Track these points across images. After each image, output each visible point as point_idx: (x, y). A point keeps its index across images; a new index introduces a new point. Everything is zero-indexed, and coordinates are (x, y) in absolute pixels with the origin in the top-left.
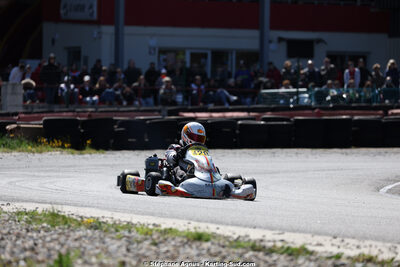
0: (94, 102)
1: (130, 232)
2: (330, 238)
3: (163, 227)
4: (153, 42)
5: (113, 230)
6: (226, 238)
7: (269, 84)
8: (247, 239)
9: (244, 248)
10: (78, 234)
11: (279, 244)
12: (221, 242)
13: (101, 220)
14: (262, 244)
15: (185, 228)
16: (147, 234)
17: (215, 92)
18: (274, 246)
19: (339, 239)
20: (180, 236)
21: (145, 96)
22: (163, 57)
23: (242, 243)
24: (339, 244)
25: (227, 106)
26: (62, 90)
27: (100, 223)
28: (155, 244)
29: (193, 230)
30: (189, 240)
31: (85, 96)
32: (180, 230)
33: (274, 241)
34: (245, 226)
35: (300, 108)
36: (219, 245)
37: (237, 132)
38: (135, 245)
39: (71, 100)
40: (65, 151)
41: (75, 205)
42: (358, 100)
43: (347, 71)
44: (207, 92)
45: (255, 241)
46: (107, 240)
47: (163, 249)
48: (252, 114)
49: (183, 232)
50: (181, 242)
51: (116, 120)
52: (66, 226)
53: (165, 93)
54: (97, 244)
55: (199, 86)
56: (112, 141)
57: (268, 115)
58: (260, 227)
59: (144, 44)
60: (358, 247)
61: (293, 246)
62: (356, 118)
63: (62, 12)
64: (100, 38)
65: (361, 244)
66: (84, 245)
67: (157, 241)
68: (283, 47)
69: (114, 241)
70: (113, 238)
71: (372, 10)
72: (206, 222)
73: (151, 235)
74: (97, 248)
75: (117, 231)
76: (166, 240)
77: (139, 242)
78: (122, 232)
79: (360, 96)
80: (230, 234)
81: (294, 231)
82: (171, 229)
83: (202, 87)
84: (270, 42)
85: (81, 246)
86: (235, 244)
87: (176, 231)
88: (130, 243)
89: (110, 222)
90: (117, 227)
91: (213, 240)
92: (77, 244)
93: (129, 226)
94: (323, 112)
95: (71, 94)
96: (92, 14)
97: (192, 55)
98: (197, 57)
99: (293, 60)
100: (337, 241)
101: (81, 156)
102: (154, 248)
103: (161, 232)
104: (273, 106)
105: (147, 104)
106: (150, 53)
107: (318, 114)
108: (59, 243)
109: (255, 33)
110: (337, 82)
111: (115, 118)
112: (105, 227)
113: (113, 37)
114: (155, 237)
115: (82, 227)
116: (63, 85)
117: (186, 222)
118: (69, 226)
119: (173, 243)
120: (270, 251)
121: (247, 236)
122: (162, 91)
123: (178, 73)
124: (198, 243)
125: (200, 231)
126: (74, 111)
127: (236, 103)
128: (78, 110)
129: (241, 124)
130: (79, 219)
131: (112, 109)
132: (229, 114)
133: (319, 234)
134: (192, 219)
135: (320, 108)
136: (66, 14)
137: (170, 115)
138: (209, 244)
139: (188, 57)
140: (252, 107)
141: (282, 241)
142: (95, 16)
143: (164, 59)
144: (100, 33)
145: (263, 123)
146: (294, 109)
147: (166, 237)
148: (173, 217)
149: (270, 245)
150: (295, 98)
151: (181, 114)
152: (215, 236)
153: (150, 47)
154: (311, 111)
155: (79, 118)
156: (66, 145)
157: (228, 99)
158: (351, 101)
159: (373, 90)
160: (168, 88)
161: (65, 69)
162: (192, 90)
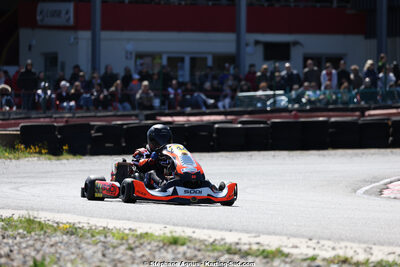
0: (71, 107)
1: (106, 237)
2: (304, 240)
3: (139, 232)
4: (130, 47)
5: (89, 235)
6: (202, 242)
7: (245, 88)
8: (222, 243)
9: (219, 251)
10: (54, 240)
11: (255, 247)
12: (197, 246)
13: (77, 225)
14: (238, 247)
15: (162, 232)
16: (122, 239)
17: (192, 95)
18: (250, 249)
19: (314, 241)
20: (155, 240)
21: (121, 101)
22: (139, 61)
23: (218, 247)
24: (314, 246)
25: (204, 109)
26: (39, 96)
27: (76, 229)
28: (131, 249)
29: (169, 235)
30: (164, 244)
31: (62, 101)
32: (157, 234)
33: (250, 244)
34: (221, 230)
35: (277, 110)
36: (195, 249)
37: (214, 135)
38: (111, 250)
40: (42, 157)
41: (51, 210)
42: (335, 102)
43: (324, 72)
44: (184, 96)
45: (231, 244)
46: (83, 245)
47: (139, 253)
48: (229, 117)
49: (160, 236)
50: (157, 246)
51: (93, 126)
52: (42, 232)
53: (141, 98)
54: (73, 250)
55: (176, 90)
56: (89, 147)
57: (245, 118)
58: (236, 230)
59: (121, 48)
60: (333, 249)
61: (269, 249)
62: (333, 119)
63: (39, 18)
64: (77, 43)
65: (337, 245)
66: (60, 251)
67: (133, 246)
68: (260, 49)
69: (90, 246)
70: (88, 244)
71: (349, 12)
72: (183, 226)
73: (127, 240)
74: (73, 253)
75: (93, 236)
76: (141, 244)
77: (115, 247)
78: (98, 237)
79: (337, 98)
80: (205, 238)
81: (269, 234)
82: (147, 233)
83: (179, 91)
84: (247, 45)
85: (56, 252)
86: (210, 248)
87: (152, 235)
88: (106, 248)
89: (87, 227)
90: (92, 232)
91: (189, 244)
92: (53, 250)
93: (105, 231)
94: (300, 114)
95: (49, 100)
96: (69, 19)
97: (170, 59)
98: (175, 61)
99: (271, 62)
100: (310, 243)
101: (58, 162)
102: (130, 253)
103: (137, 237)
104: (250, 109)
105: (124, 109)
106: (127, 58)
107: (296, 117)
108: (35, 250)
109: (232, 36)
110: (313, 84)
111: (92, 123)
112: (81, 232)
113: (90, 42)
114: (131, 241)
115: (59, 233)
116: (40, 92)
117: (162, 226)
118: (45, 232)
119: (149, 247)
120: (246, 254)
121: (223, 239)
122: (138, 96)
124: (174, 247)
125: (176, 235)
126: (51, 117)
127: (215, 106)
128: (55, 116)
129: (218, 128)
130: (55, 225)
131: (89, 114)
132: (206, 118)
133: (295, 236)
134: (168, 223)
135: (298, 110)
136: (42, 20)
137: (147, 119)
138: (184, 248)
139: (165, 61)
140: (229, 110)
141: (258, 243)
142: (72, 22)
143: (142, 65)
144: (76, 38)
145: (239, 126)
146: (272, 111)
147: (142, 241)
148: (149, 222)
149: (245, 248)
150: (271, 101)
151: (158, 118)
152: (190, 240)
153: (127, 52)
154: (288, 114)
155: (56, 124)
156: (43, 151)
157: (205, 103)
158: (328, 103)
159: (350, 91)
160: (145, 92)
161: (42, 75)
162: (169, 94)
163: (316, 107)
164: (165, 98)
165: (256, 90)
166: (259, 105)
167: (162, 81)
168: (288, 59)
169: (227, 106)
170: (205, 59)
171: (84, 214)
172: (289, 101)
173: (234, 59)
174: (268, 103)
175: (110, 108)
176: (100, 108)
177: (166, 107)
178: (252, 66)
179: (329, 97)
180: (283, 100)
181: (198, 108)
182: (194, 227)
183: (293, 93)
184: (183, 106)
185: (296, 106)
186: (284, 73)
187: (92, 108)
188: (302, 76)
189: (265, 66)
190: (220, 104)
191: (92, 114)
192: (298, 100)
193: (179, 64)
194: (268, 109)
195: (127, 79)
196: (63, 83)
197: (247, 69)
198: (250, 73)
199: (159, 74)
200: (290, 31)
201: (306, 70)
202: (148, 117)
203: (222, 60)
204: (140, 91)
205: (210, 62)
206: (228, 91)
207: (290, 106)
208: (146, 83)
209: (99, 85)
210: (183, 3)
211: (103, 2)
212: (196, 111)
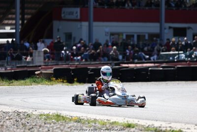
0: (78, 60)
1: (95, 123)
2: (193, 125)
3: (111, 121)
4: (107, 30)
5: (87, 123)
6: (143, 126)
7: (164, 50)
8: (153, 127)
9: (151, 131)
10: (70, 125)
11: (169, 129)
12: (140, 128)
13: (81, 118)
14: (161, 129)
15: (122, 121)
16: (103, 124)
17: (138, 54)
18: (166, 130)
20: (119, 125)
21: (103, 57)
22: (112, 37)
23: (150, 129)
25: (144, 61)
26: (63, 54)
27: (80, 120)
29: (126, 123)
30: (124, 127)
32: (120, 122)
33: (166, 127)
34: (152, 120)
35: (180, 61)
37: (149, 74)
40: (64, 84)
41: (69, 110)
44: (134, 54)
45: (157, 127)
46: (84, 127)
48: (156, 65)
50: (121, 128)
51: (89, 69)
52: (64, 121)
55: (130, 51)
56: (87, 79)
57: (164, 65)
58: (160, 120)
59: (103, 31)
61: (175, 129)
63: (63, 15)
64: (81, 28)
67: (108, 128)
68: (172, 31)
70: (87, 127)
72: (133, 118)
75: (89, 123)
76: (113, 127)
77: (100, 129)
78: (91, 123)
80: (144, 124)
81: (176, 122)
82: (115, 122)
83: (132, 52)
84: (165, 29)
86: (146, 129)
87: (118, 123)
89: (86, 119)
90: (88, 121)
91: (136, 127)
92: (69, 130)
93: (95, 121)
94: (191, 63)
95: (67, 56)
96: (77, 16)
97: (127, 36)
98: (130, 37)
99: (176, 37)
100: (196, 127)
101: (72, 86)
103: (111, 123)
104: (166, 60)
105: (105, 60)
106: (106, 35)
107: (189, 64)
108: (60, 130)
109: (158, 25)
111: (89, 67)
112: (83, 121)
113: (88, 28)
114: (107, 126)
115: (72, 122)
116: (63, 52)
117: (123, 118)
118: (66, 121)
121: (153, 125)
123: (119, 44)
124: (129, 129)
125: (130, 123)
126: (68, 64)
127: (149, 59)
128: (70, 64)
129: (150, 70)
130: (70, 118)
131: (87, 63)
132: (145, 65)
133: (189, 124)
134: (126, 117)
135: (190, 61)
136: (64, 16)
138: (134, 129)
139: (124, 37)
140: (156, 61)
141: (170, 127)
142: (79, 18)
143: (113, 38)
144: (81, 26)
145: (161, 69)
146: (177, 62)
147: (113, 126)
148: (117, 116)
149: (164, 129)
150: (177, 56)
151: (121, 65)
152: (137, 125)
153: (106, 32)
154: (185, 63)
155: (71, 68)
156: (65, 81)
157: (144, 58)
161: (64, 43)
162: (127, 53)
164: (124, 55)
165: (170, 51)
166: (171, 58)
167: (123, 46)
168: (185, 36)
169: (155, 59)
170: (144, 36)
171: (85, 113)
172: (186, 57)
173: (158, 36)
174: (176, 57)
175: (98, 60)
176: (92, 60)
177: (125, 59)
178: (168, 39)
180: (183, 56)
181: (141, 60)
182: (139, 119)
183: (188, 53)
184: (134, 59)
185: (189, 59)
186: (183, 43)
188: (192, 44)
189: (174, 39)
190: (152, 58)
191: (89, 63)
192: (190, 56)
193: (132, 38)
194: (176, 60)
199: (121, 43)
200: (186, 22)
201: (194, 41)
202: (116, 65)
203: (152, 36)
204: (112, 51)
205: (147, 37)
206: (156, 51)
207: (186, 59)
208: (115, 47)
210: (134, 8)
211: (95, 8)
212: (140, 61)
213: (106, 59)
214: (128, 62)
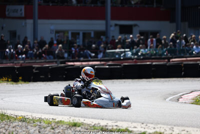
0: (23, 58)
1: (40, 123)
2: (140, 124)
3: (57, 120)
4: (52, 27)
5: (32, 122)
6: (89, 125)
7: (110, 48)
8: (99, 125)
9: (97, 129)
10: (14, 124)
11: (115, 128)
12: (86, 127)
13: (26, 117)
14: (107, 127)
15: (68, 120)
16: (49, 124)
17: (84, 52)
18: (113, 129)
19: (145, 124)
20: (65, 124)
21: (48, 55)
22: (57, 35)
23: (96, 128)
24: (145, 127)
26: (7, 52)
27: (25, 119)
28: (53, 129)
29: (72, 122)
30: (70, 126)
31: (19, 55)
32: (66, 121)
33: (112, 126)
34: (98, 119)
35: (126, 59)
38: (43, 129)
39: (12, 57)
40: (9, 83)
41: (14, 110)
42: (155, 55)
43: (149, 40)
44: (80, 52)
45: (103, 126)
46: (29, 127)
47: (57, 131)
48: (102, 63)
50: (66, 127)
52: (8, 120)
53: (58, 53)
54: (24, 129)
55: (76, 49)
56: (32, 77)
57: (110, 63)
58: (106, 119)
59: (48, 28)
60: (154, 128)
61: (122, 128)
62: (154, 63)
63: (7, 13)
64: (26, 26)
65: (156, 127)
66: (17, 130)
67: (54, 127)
68: (118, 28)
69: (32, 128)
70: (32, 126)
71: (162, 9)
72: (79, 117)
73: (51, 124)
74: (24, 131)
75: (34, 122)
76: (58, 126)
77: (45, 128)
78: (36, 123)
80: (90, 123)
81: (122, 121)
82: (61, 121)
83: (77, 50)
84: (111, 26)
85: (16, 130)
86: (92, 128)
87: (63, 122)
88: (40, 128)
89: (31, 118)
90: (34, 120)
91: (82, 126)
92: (14, 129)
93: (40, 120)
94: (138, 61)
95: (12, 54)
96: (22, 14)
97: (72, 34)
98: (75, 35)
99: (122, 35)
100: (142, 125)
101: (17, 85)
102: (52, 131)
103: (56, 122)
104: (112, 58)
105: (50, 58)
106: (51, 33)
107: (135, 62)
108: (5, 129)
109: (103, 22)
110: (144, 46)
111: (34, 66)
112: (28, 121)
113: (32, 25)
114: (53, 125)
115: (17, 121)
116: (7, 50)
117: (69, 117)
118: (10, 120)
119: (62, 128)
120: (111, 131)
121: (99, 124)
122: (57, 52)
123: (65, 42)
124: (74, 128)
125: (76, 122)
126: (13, 63)
128: (15, 62)
129: (97, 68)
130: (15, 117)
131: (32, 61)
132: (91, 63)
133: (135, 122)
134: (71, 116)
135: (136, 59)
136: (9, 14)
137: (61, 64)
138: (80, 128)
139: (70, 35)
141: (116, 126)
142: (23, 15)
143: (58, 36)
144: (26, 23)
145: (107, 67)
146: (123, 60)
148: (62, 115)
149: (110, 128)
151: (67, 63)
152: (83, 124)
153: (51, 30)
154: (131, 61)
155: (15, 66)
156: (9, 80)
157: (90, 55)
158: (152, 55)
159: (162, 49)
160: (60, 50)
161: (9, 42)
162: (72, 51)
163: (145, 57)
164: (70, 53)
165: (116, 49)
166: (117, 56)
168: (131, 33)
170: (90, 34)
171: (29, 112)
172: (132, 55)
173: (104, 33)
174: (122, 55)
176: (38, 58)
178: (113, 37)
179: (152, 52)
180: (129, 54)
182: (85, 117)
183: (134, 50)
184: (79, 57)
185: (136, 57)
186: (129, 40)
187: (33, 58)
189: (120, 37)
191: (34, 61)
192: (136, 54)
193: (77, 36)
195: (51, 44)
196: (19, 46)
197: (111, 38)
198: (112, 40)
199: (67, 41)
200: (132, 19)
202: (61, 63)
203: (99, 34)
204: (58, 50)
205: (92, 35)
207: (133, 57)
208: (60, 45)
209: (38, 46)
210: (79, 5)
211: (39, 5)
212: (85, 59)
213: (52, 57)
214: (73, 60)
